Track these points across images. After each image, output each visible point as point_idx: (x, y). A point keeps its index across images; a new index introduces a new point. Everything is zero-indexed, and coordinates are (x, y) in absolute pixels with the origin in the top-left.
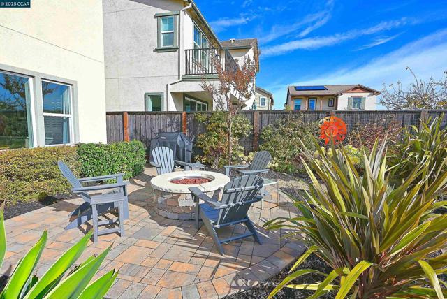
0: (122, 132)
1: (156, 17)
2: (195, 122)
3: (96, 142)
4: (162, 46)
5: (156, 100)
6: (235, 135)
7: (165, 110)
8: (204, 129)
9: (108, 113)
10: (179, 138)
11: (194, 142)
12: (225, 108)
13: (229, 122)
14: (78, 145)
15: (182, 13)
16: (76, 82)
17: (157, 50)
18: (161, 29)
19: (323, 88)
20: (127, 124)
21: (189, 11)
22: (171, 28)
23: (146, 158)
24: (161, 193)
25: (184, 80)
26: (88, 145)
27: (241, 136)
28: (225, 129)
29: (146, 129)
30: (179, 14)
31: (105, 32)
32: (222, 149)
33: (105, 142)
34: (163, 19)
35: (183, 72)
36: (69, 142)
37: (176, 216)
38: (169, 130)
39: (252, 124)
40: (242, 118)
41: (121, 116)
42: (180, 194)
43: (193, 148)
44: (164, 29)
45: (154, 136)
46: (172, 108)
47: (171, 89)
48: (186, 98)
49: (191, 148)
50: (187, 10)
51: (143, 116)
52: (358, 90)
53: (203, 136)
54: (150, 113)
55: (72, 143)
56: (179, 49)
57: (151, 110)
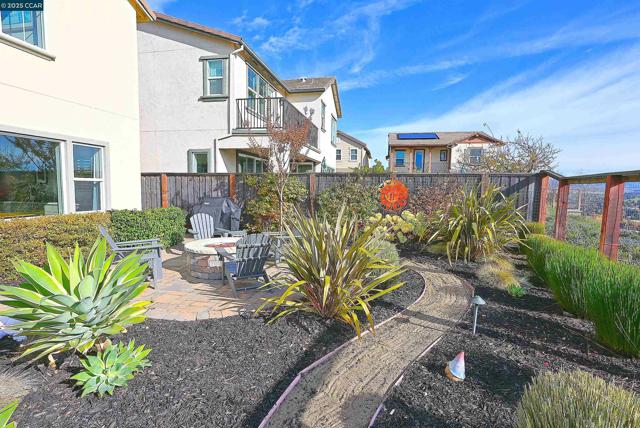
0: (159, 197)
1: (201, 60)
2: (245, 185)
3: (130, 208)
4: (209, 95)
5: (202, 158)
7: (213, 171)
8: (255, 194)
9: (143, 175)
10: (225, 204)
11: (243, 209)
14: (111, 212)
15: (232, 56)
16: (108, 143)
17: (203, 99)
18: (208, 74)
19: (434, 136)
20: (166, 187)
21: (241, 54)
22: (220, 72)
23: (185, 226)
24: (194, 255)
25: (234, 135)
26: (121, 212)
27: (295, 200)
28: (277, 194)
29: (189, 192)
30: (229, 58)
31: (140, 75)
32: (274, 216)
33: (140, 209)
34: (210, 63)
35: (234, 125)
36: (99, 208)
37: (206, 276)
38: (214, 194)
39: (308, 188)
40: (296, 181)
41: (158, 178)
42: (209, 255)
43: (242, 215)
44: (212, 74)
45: (197, 201)
46: (222, 168)
47: (220, 145)
48: (240, 155)
49: (238, 215)
50: (239, 52)
51: (185, 179)
52: (476, 140)
53: (253, 202)
54: (194, 175)
55: (103, 210)
56: (228, 97)
57: (195, 171)
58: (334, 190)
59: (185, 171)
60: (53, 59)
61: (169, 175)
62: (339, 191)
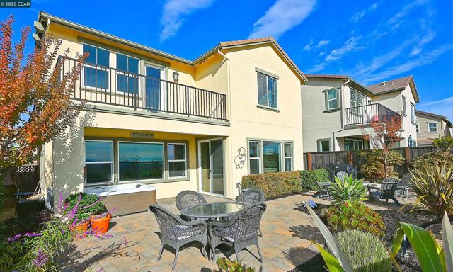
1: (324, 92)
2: (358, 157)
4: (329, 109)
5: (326, 144)
6: (390, 165)
7: (332, 150)
8: (365, 161)
9: (304, 154)
10: (348, 168)
12: (380, 147)
13: (384, 156)
15: (342, 86)
16: (293, 141)
17: (326, 112)
18: (328, 99)
20: (310, 160)
21: (348, 84)
22: (335, 97)
25: (346, 128)
27: (395, 165)
28: (382, 161)
30: (340, 88)
32: (380, 174)
33: (302, 169)
34: (329, 92)
35: (345, 123)
39: (404, 156)
40: (394, 153)
41: (306, 155)
44: (330, 98)
46: (338, 149)
47: (336, 135)
51: (317, 155)
53: (364, 166)
54: (321, 153)
55: (292, 171)
56: (341, 109)
57: (321, 151)
58: (426, 157)
59: (316, 151)
60: (279, 111)
61: (312, 153)
62: (430, 158)
